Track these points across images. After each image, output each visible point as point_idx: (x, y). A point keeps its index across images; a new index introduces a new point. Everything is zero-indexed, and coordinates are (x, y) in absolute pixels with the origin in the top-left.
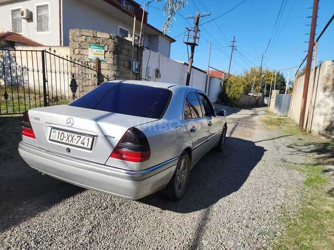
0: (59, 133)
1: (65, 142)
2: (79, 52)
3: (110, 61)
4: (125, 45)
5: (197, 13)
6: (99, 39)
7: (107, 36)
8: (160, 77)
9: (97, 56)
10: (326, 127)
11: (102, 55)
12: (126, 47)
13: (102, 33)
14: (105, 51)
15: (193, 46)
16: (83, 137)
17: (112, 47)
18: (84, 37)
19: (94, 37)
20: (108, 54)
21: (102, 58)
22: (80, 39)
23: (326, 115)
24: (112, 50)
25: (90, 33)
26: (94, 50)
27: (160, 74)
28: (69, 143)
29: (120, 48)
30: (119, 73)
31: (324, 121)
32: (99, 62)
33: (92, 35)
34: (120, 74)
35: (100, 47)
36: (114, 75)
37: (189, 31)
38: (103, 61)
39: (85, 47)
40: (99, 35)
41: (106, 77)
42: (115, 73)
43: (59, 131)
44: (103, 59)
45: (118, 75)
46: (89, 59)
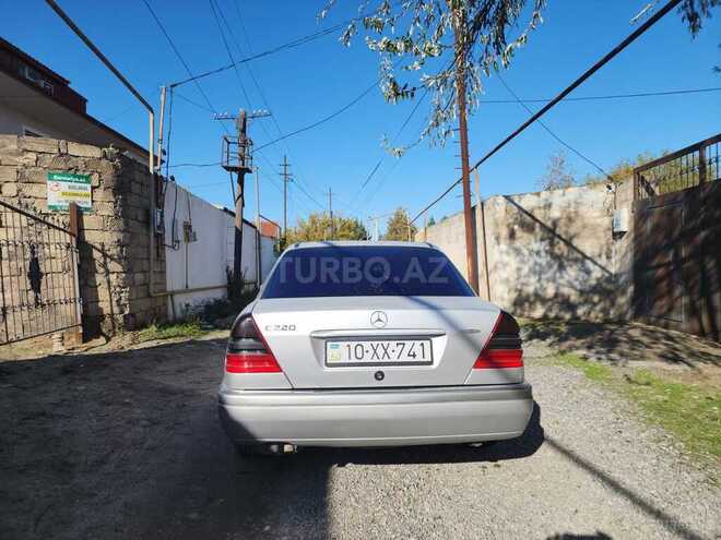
0: (349, 346)
1: (370, 361)
2: (19, 191)
3: (108, 210)
4: (136, 172)
5: (241, 110)
6: (75, 159)
7: (95, 152)
8: (195, 240)
9: (72, 199)
10: (513, 301)
11: (86, 195)
12: (138, 176)
13: (84, 146)
14: (93, 188)
15: (242, 172)
16: (408, 344)
17: (110, 177)
18: (33, 156)
19: (62, 155)
20: (99, 194)
21: (85, 203)
22: (21, 160)
23: (507, 281)
24: (112, 184)
25: (49, 145)
26: (64, 186)
27: (195, 234)
28: (381, 360)
29: (126, 180)
30: (128, 235)
31: (509, 291)
32: (78, 212)
33: (56, 151)
34: (131, 238)
35: (79, 177)
36: (119, 241)
37: (229, 143)
38: (87, 209)
39: (35, 178)
40: (75, 149)
41: (100, 247)
42: (121, 236)
43: (348, 343)
44: (89, 205)
45: (127, 241)
46: (50, 207)
